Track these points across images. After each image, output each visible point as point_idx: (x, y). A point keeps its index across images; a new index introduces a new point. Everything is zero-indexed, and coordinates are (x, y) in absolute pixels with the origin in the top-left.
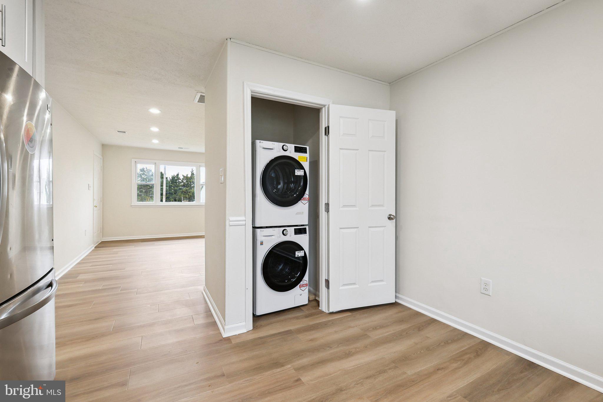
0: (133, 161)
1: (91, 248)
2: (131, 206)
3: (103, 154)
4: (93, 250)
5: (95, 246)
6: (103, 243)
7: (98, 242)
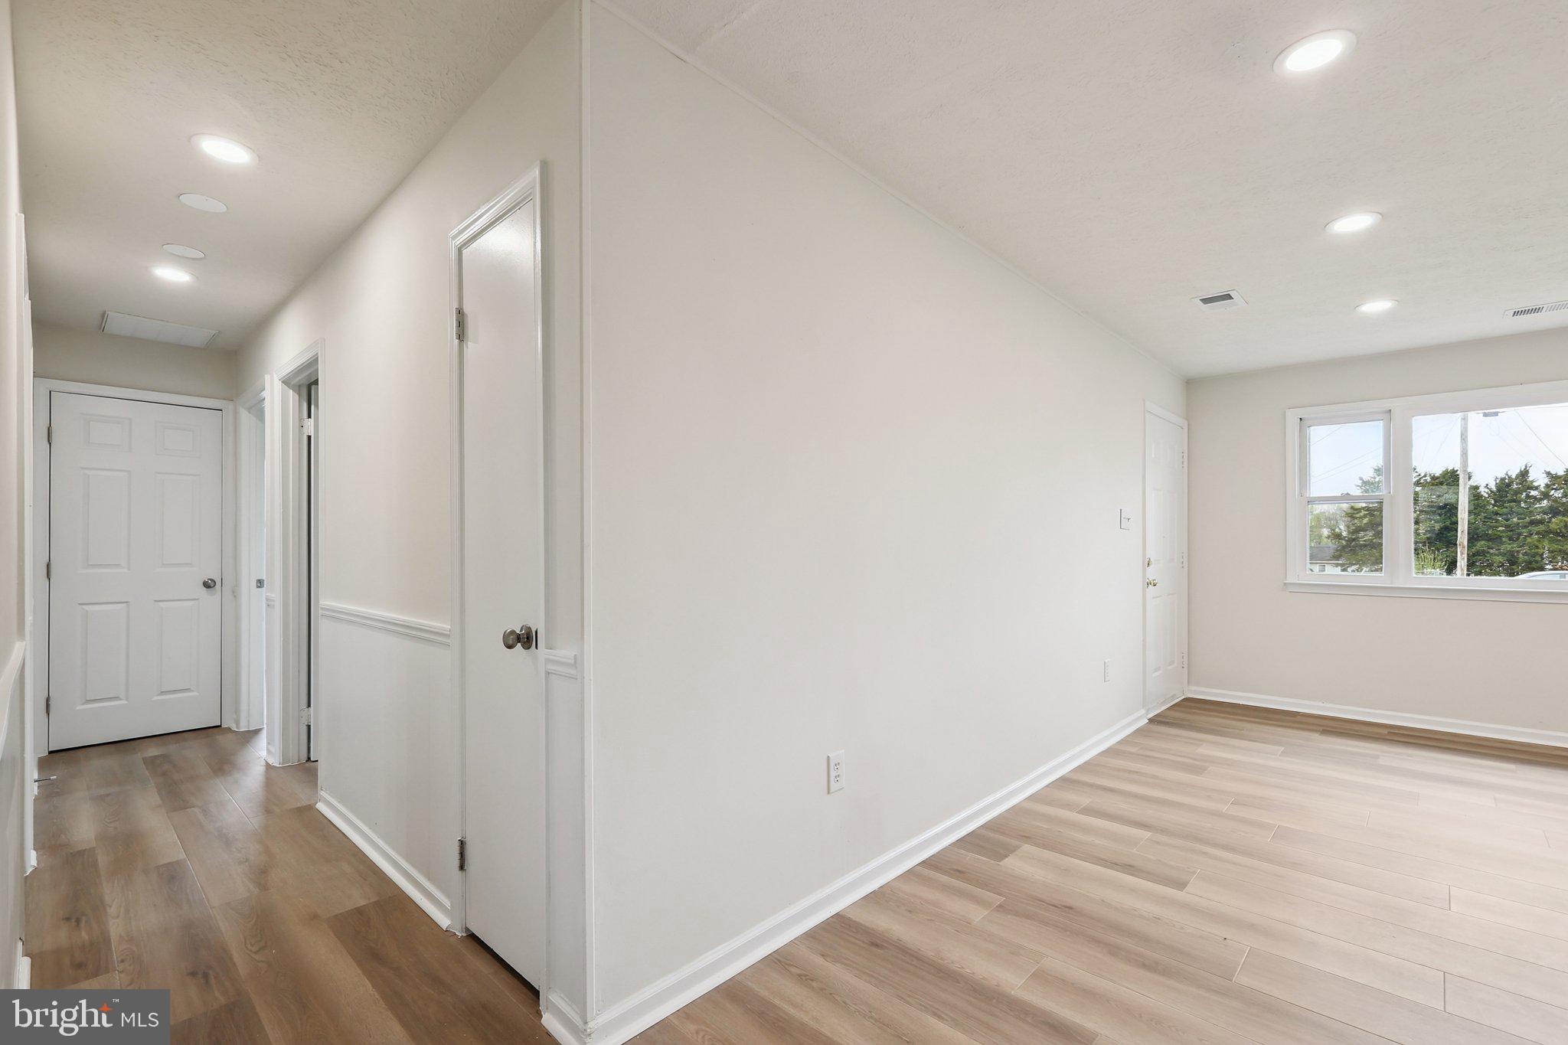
0: (1292, 417)
1: (1138, 719)
2: (1285, 584)
3: (1190, 413)
4: (1139, 732)
5: (1151, 715)
6: (1189, 704)
7: (1174, 697)
